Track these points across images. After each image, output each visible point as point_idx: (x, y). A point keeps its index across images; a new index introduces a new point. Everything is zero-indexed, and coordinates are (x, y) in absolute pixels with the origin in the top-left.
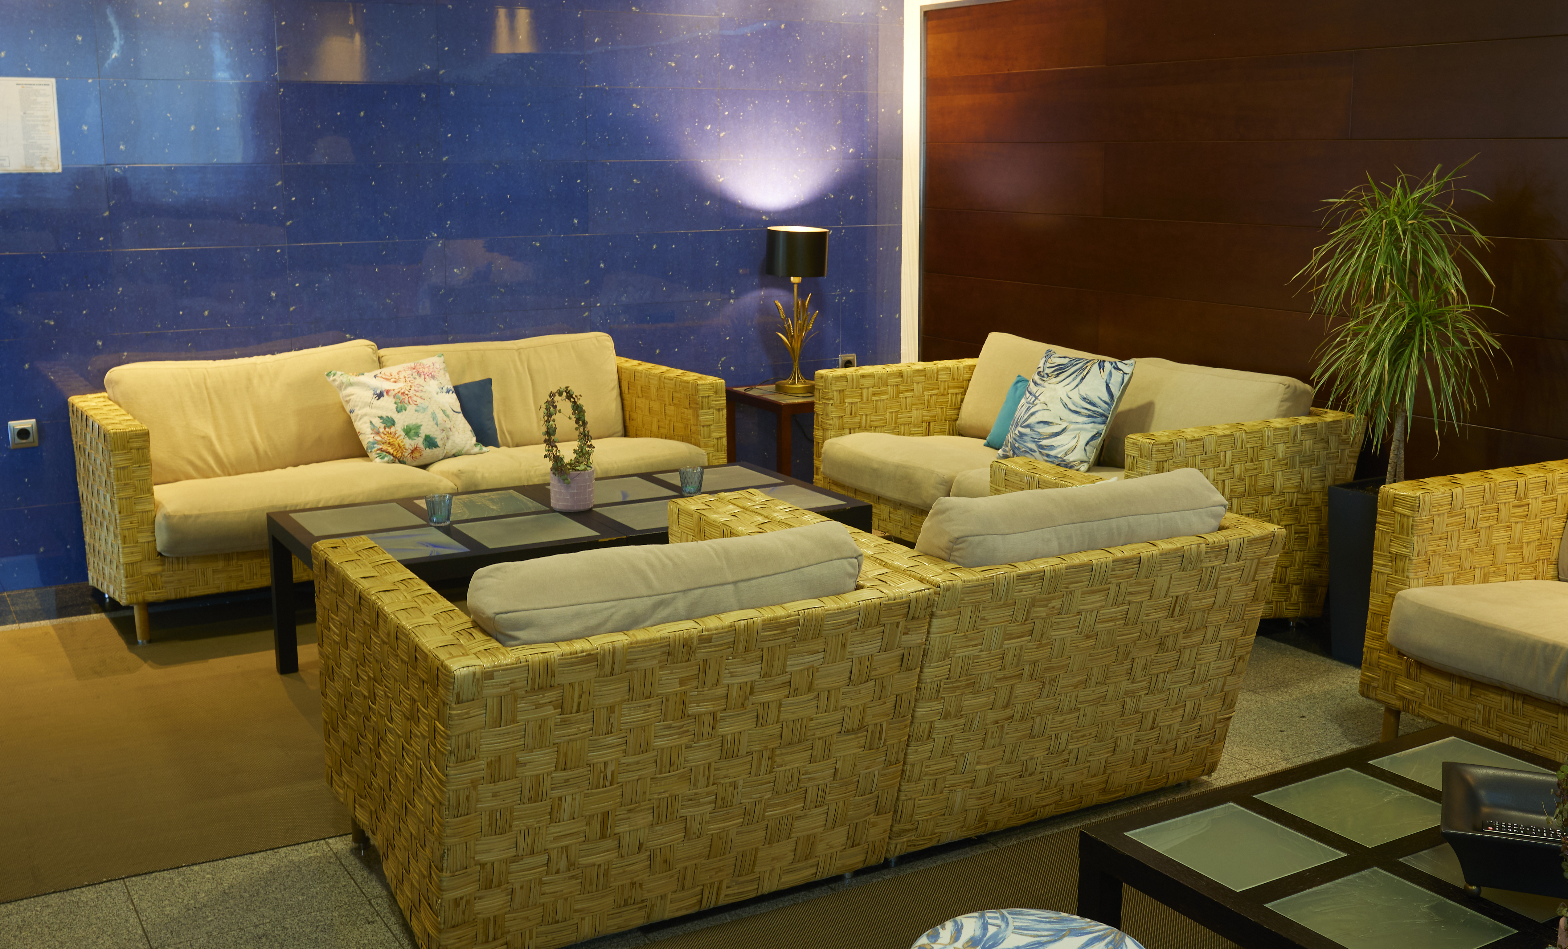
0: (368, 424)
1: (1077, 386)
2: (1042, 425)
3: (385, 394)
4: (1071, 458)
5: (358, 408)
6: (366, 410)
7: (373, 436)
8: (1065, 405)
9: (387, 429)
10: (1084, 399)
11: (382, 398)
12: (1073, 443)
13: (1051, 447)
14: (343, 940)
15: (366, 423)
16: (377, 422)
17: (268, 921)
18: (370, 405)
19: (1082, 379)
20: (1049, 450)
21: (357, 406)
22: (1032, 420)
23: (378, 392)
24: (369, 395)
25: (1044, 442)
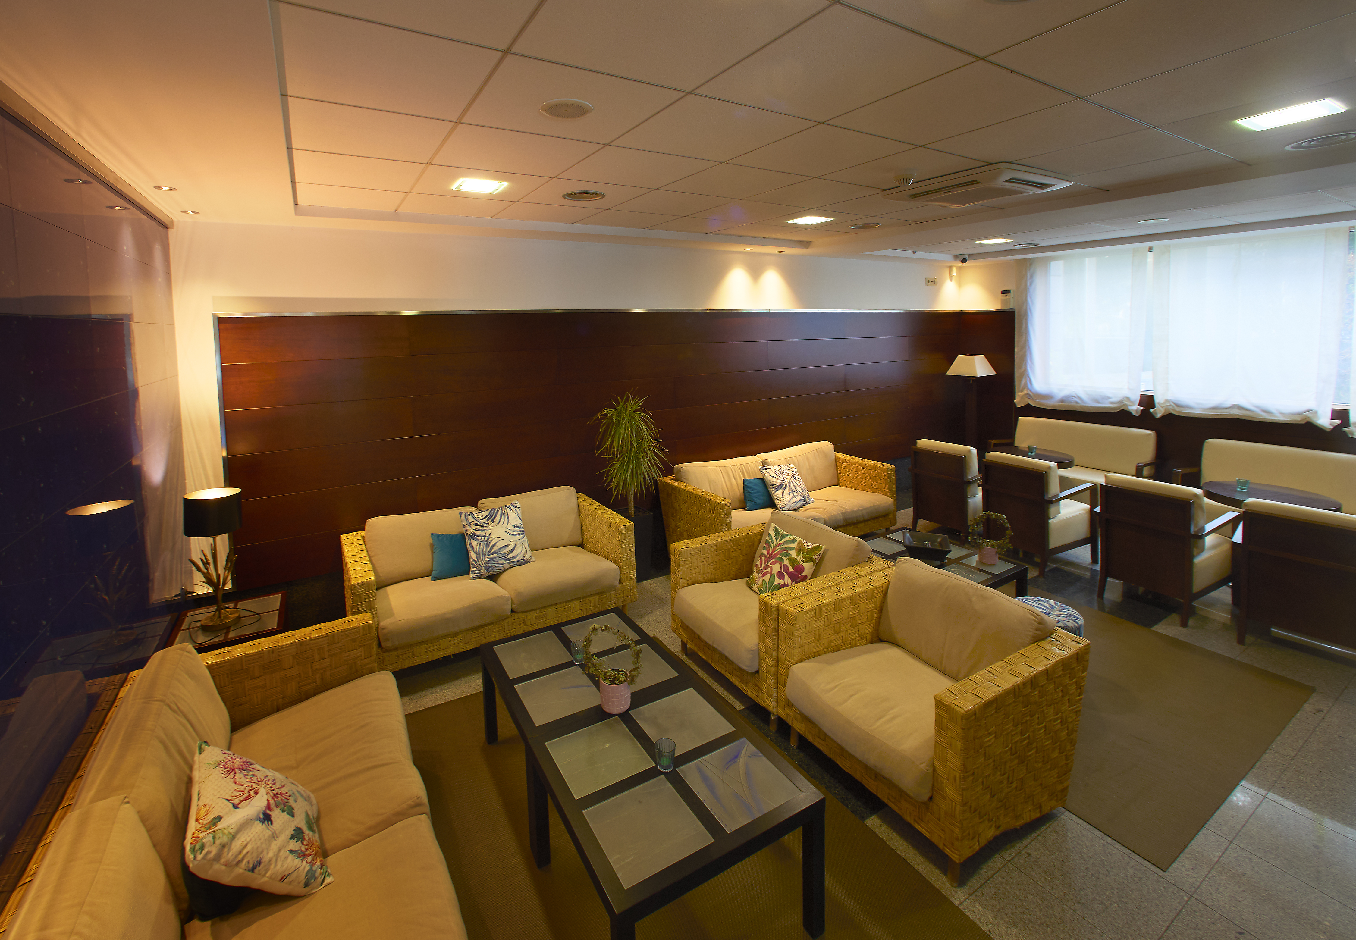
0: (291, 857)
1: (508, 522)
2: (503, 549)
3: (268, 812)
4: (527, 557)
5: (265, 852)
6: (275, 846)
7: (305, 862)
8: (509, 534)
9: (305, 843)
10: (516, 527)
11: (272, 819)
12: (524, 550)
13: (514, 557)
14: (1054, 862)
15: (286, 858)
16: (294, 845)
17: (1065, 906)
18: (274, 836)
19: (508, 518)
20: (513, 559)
21: (262, 852)
22: (495, 549)
23: (262, 816)
24: (259, 827)
25: (509, 556)
